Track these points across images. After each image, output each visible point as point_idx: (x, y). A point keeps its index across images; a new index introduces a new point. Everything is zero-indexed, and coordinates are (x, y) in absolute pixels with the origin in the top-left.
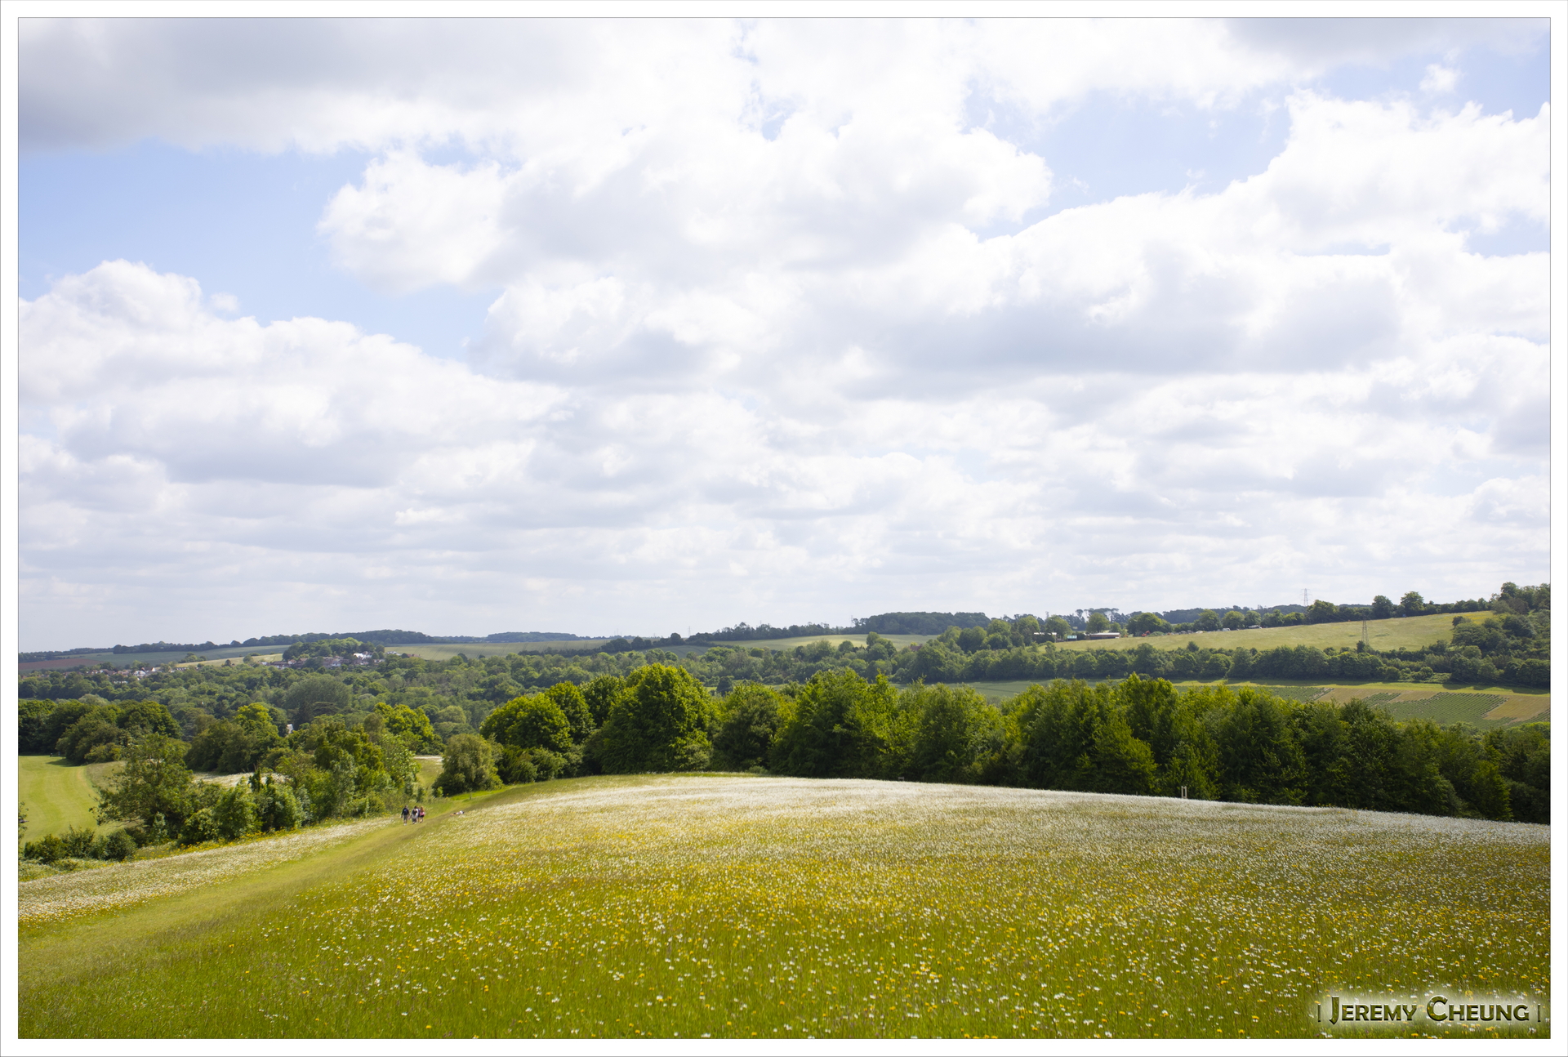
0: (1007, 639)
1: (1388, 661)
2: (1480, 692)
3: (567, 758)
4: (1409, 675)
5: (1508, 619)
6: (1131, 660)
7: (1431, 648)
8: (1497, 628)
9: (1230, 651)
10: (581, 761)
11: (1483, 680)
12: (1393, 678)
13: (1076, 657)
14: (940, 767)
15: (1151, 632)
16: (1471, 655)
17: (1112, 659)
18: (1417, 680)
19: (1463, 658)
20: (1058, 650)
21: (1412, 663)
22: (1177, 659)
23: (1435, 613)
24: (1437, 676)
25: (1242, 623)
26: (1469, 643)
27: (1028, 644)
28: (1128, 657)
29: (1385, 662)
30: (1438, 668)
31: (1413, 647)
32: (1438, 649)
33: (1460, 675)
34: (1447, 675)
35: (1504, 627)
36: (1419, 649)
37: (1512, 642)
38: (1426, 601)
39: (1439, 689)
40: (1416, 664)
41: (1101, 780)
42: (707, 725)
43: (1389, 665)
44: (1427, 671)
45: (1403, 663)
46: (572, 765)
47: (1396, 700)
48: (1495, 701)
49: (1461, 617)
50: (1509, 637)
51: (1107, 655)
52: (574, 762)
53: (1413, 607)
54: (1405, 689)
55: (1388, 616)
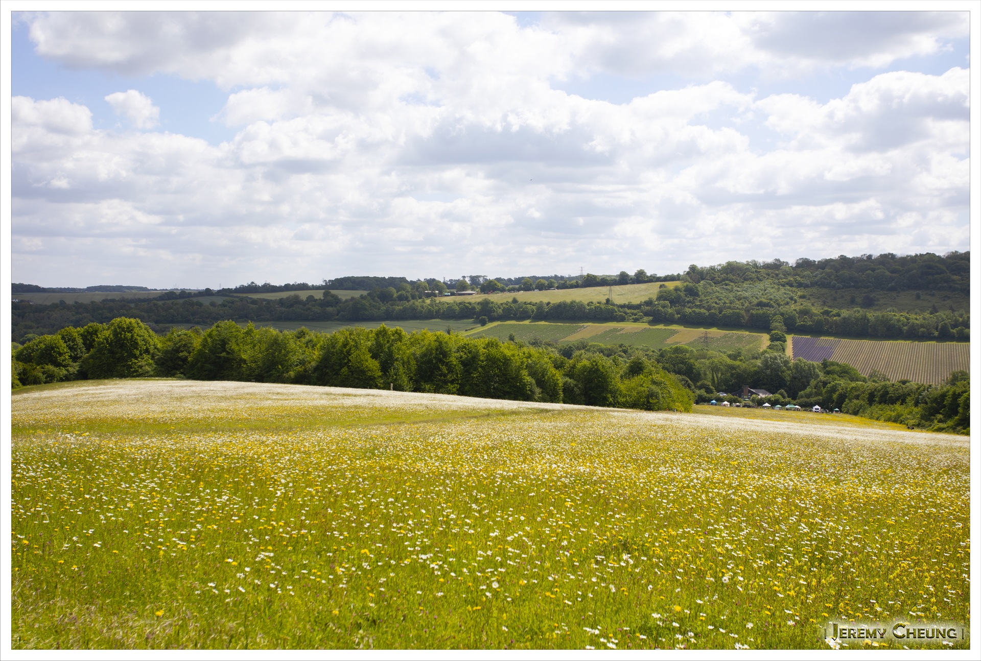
0: (409, 295)
1: (621, 310)
2: (666, 327)
3: (68, 370)
4: (631, 318)
5: (687, 285)
6: (478, 308)
7: (645, 302)
8: (681, 291)
9: (536, 303)
10: (76, 372)
11: (669, 321)
12: (622, 319)
13: (447, 306)
14: (272, 375)
15: (494, 291)
16: (664, 307)
17: (467, 307)
18: (636, 320)
19: (660, 308)
20: (438, 302)
21: (633, 311)
22: (504, 308)
23: (653, 282)
24: (646, 319)
25: (546, 286)
26: (665, 300)
27: (420, 298)
28: (476, 306)
29: (619, 311)
30: (646, 314)
31: (636, 302)
32: (649, 303)
33: (657, 318)
34: (651, 318)
35: (685, 291)
36: (638, 303)
37: (688, 299)
38: (649, 274)
39: (646, 326)
40: (635, 311)
41: (352, 381)
42: (152, 352)
43: (621, 312)
44: (641, 316)
45: (628, 311)
46: (70, 374)
47: (621, 332)
48: (674, 332)
49: (664, 285)
50: (686, 296)
51: (465, 305)
52: (71, 372)
53: (641, 278)
54: (627, 325)
55: (626, 283)
